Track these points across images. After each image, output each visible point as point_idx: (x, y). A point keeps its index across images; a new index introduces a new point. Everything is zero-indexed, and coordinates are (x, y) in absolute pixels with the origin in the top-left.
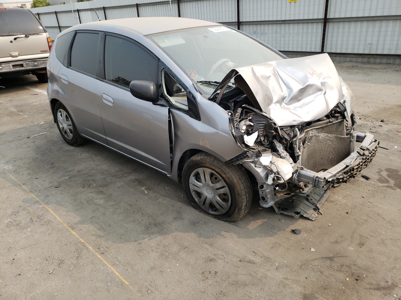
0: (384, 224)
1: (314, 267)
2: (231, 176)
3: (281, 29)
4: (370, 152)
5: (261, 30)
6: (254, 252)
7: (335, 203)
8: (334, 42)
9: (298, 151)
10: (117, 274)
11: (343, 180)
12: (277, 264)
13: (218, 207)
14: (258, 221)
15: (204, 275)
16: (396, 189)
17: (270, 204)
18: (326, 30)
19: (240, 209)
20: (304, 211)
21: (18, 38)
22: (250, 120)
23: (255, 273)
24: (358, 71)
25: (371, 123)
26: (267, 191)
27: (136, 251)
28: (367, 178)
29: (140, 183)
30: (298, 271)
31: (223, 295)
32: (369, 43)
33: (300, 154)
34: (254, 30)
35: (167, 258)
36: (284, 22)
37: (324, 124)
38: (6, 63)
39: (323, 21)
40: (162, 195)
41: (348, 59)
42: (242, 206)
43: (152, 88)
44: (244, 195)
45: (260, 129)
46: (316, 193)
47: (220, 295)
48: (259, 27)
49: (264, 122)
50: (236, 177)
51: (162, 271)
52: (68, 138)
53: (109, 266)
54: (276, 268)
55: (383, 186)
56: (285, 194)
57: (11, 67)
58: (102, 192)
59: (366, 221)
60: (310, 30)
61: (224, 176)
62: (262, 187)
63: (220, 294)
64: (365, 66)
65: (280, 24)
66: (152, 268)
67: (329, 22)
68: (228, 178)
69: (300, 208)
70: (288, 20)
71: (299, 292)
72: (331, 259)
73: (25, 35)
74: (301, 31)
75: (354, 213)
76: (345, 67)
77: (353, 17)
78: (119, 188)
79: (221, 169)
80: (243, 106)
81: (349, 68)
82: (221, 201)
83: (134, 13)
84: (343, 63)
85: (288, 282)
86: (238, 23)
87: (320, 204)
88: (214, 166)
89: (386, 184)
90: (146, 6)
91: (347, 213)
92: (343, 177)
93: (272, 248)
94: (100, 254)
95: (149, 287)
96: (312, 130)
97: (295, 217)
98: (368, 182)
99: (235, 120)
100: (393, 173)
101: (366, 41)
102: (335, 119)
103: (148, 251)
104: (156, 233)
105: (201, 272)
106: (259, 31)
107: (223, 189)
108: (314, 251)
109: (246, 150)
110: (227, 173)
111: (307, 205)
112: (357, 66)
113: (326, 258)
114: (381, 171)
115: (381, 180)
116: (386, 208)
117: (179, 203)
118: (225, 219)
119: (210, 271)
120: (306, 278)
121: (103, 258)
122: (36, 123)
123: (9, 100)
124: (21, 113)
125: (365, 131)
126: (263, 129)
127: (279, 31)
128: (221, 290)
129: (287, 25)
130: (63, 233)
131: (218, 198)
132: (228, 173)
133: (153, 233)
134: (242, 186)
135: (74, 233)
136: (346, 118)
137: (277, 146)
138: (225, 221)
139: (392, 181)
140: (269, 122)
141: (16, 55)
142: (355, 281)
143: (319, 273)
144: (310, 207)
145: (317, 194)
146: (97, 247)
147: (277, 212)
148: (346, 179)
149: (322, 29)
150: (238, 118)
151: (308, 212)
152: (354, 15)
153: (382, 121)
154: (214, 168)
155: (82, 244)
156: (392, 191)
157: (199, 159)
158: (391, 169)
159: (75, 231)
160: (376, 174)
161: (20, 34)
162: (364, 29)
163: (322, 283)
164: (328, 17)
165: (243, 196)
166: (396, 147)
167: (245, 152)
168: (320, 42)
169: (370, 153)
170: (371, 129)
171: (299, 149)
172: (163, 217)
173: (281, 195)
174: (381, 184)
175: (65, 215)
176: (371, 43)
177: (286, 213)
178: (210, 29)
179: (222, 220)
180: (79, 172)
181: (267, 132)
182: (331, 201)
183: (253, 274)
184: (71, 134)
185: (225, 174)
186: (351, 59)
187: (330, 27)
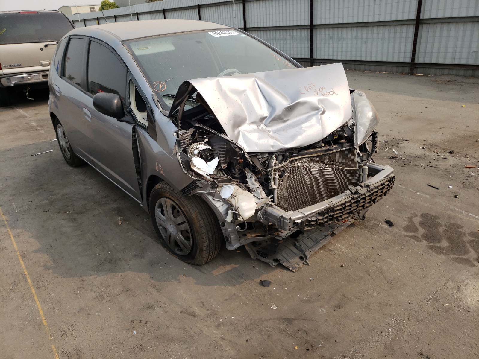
0: (382, 283)
1: (263, 328)
2: (189, 210)
3: (362, 34)
4: (369, 189)
5: (338, 34)
6: (202, 303)
7: (334, 252)
8: (428, 50)
9: (273, 183)
10: (41, 312)
11: (317, 223)
12: (221, 320)
13: (182, 246)
14: (227, 266)
15: (132, 323)
16: (421, 241)
17: (235, 246)
18: (418, 34)
19: (201, 250)
20: (286, 259)
21: (49, 45)
22: (206, 143)
23: (190, 327)
24: (454, 87)
25: (435, 154)
26: (230, 230)
27: (75, 288)
28: (391, 224)
29: (119, 212)
30: (242, 331)
31: (140, 349)
32: (475, 51)
33: (274, 187)
34: (330, 35)
35: (103, 299)
36: (366, 24)
37: (320, 151)
38: (36, 73)
39: (415, 22)
40: (135, 228)
41: (446, 72)
42: (203, 247)
43: (116, 101)
44: (204, 233)
45: (220, 154)
46: (311, 237)
47: (138, 349)
48: (336, 31)
49: (225, 146)
50: (196, 211)
51: (90, 314)
52: (68, 158)
53: (38, 303)
54: (218, 324)
55: (407, 236)
56: (257, 236)
57: (41, 77)
58: (74, 220)
59: (361, 278)
60: (398, 35)
61: (182, 209)
62: (223, 224)
63: (138, 347)
64: (467, 80)
65: (362, 27)
66: (81, 310)
67: (423, 23)
68: (186, 212)
69: (281, 255)
70: (372, 22)
71: (229, 356)
72: (290, 321)
73: (56, 42)
74: (387, 35)
75: (350, 267)
76: (439, 82)
77: (453, 18)
78: (94, 216)
79: (180, 201)
80: (195, 126)
81: (444, 83)
82: (183, 239)
83: (196, 16)
84: (439, 77)
85: (222, 343)
86: (311, 27)
87: (311, 252)
88: (172, 196)
89: (412, 234)
90: (208, 7)
91: (342, 266)
92: (316, 219)
93: (226, 300)
94: (35, 288)
95: (67, 331)
96: (302, 159)
97: (271, 265)
98: (391, 229)
99: (183, 141)
100: (430, 219)
101: (470, 47)
102: (339, 146)
103: (87, 290)
104: (106, 271)
105: (130, 320)
106: (336, 36)
107: (183, 225)
108: (275, 309)
109: (195, 178)
110: (185, 206)
111: (293, 252)
112: (456, 80)
113: (283, 319)
114: (415, 217)
115: (407, 229)
116: (395, 263)
117: (149, 238)
118: (189, 262)
119: (141, 319)
120: (247, 341)
121: (36, 293)
122: (48, 140)
123: (35, 114)
124: (39, 128)
125: (421, 164)
126: (224, 155)
127: (359, 35)
128: (142, 344)
129: (370, 29)
130: (11, 262)
131: (181, 236)
132: (187, 206)
133: (103, 270)
134: (201, 222)
135: (22, 263)
136: (354, 145)
137: (247, 177)
138: (190, 264)
139: (422, 230)
140: (232, 147)
141: (45, 64)
142: (305, 350)
143: (266, 337)
144: (295, 254)
145: (312, 240)
146: (37, 281)
147: (252, 257)
148: (323, 221)
149: (413, 32)
150: (187, 140)
151: (290, 261)
152: (455, 15)
153: (450, 153)
154: (173, 199)
155: (24, 275)
156: (416, 242)
157: (160, 188)
158: (429, 214)
159: (24, 261)
160: (405, 220)
161: (51, 41)
162: (468, 33)
163: (263, 348)
164: (421, 17)
165: (204, 235)
166: (451, 187)
167: (195, 182)
168: (410, 50)
169: (369, 191)
170: (431, 162)
171: (274, 182)
172: (123, 253)
173: (252, 236)
174: (405, 233)
175: (23, 242)
176: (476, 51)
177: (263, 259)
178: (211, 33)
179: (186, 263)
180: (63, 195)
181: (230, 158)
182: (329, 250)
183: (188, 328)
184: (69, 153)
185: (184, 207)
186: (450, 72)
187: (424, 30)
